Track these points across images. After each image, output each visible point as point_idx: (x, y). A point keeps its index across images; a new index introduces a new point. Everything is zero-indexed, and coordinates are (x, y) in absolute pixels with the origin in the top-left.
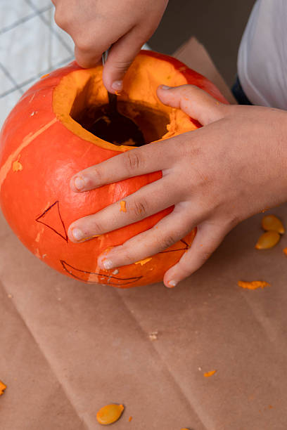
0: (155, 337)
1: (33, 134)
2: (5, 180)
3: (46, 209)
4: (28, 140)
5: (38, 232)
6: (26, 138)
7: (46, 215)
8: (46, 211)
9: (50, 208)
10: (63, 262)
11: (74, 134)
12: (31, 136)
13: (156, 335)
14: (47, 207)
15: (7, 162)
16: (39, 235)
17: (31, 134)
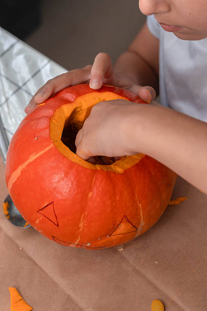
0: (122, 249)
1: (37, 154)
2: (16, 182)
3: (44, 206)
4: (33, 158)
5: (37, 218)
6: (32, 155)
7: (44, 210)
8: (45, 207)
9: (47, 206)
10: (53, 237)
11: (65, 157)
12: (35, 155)
13: (123, 248)
14: (46, 205)
15: (17, 170)
16: (38, 220)
17: (35, 153)
